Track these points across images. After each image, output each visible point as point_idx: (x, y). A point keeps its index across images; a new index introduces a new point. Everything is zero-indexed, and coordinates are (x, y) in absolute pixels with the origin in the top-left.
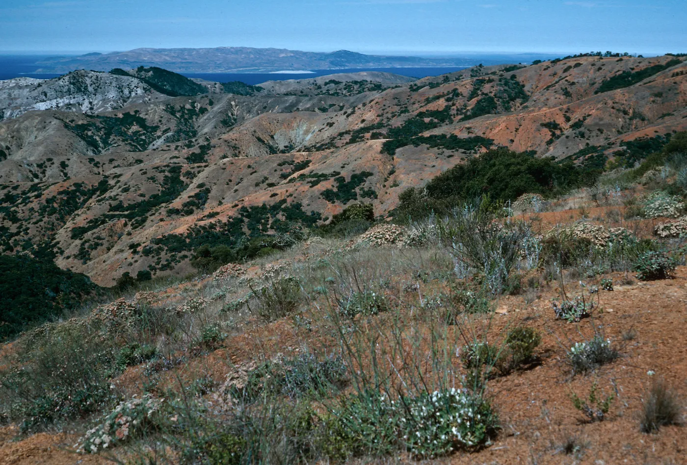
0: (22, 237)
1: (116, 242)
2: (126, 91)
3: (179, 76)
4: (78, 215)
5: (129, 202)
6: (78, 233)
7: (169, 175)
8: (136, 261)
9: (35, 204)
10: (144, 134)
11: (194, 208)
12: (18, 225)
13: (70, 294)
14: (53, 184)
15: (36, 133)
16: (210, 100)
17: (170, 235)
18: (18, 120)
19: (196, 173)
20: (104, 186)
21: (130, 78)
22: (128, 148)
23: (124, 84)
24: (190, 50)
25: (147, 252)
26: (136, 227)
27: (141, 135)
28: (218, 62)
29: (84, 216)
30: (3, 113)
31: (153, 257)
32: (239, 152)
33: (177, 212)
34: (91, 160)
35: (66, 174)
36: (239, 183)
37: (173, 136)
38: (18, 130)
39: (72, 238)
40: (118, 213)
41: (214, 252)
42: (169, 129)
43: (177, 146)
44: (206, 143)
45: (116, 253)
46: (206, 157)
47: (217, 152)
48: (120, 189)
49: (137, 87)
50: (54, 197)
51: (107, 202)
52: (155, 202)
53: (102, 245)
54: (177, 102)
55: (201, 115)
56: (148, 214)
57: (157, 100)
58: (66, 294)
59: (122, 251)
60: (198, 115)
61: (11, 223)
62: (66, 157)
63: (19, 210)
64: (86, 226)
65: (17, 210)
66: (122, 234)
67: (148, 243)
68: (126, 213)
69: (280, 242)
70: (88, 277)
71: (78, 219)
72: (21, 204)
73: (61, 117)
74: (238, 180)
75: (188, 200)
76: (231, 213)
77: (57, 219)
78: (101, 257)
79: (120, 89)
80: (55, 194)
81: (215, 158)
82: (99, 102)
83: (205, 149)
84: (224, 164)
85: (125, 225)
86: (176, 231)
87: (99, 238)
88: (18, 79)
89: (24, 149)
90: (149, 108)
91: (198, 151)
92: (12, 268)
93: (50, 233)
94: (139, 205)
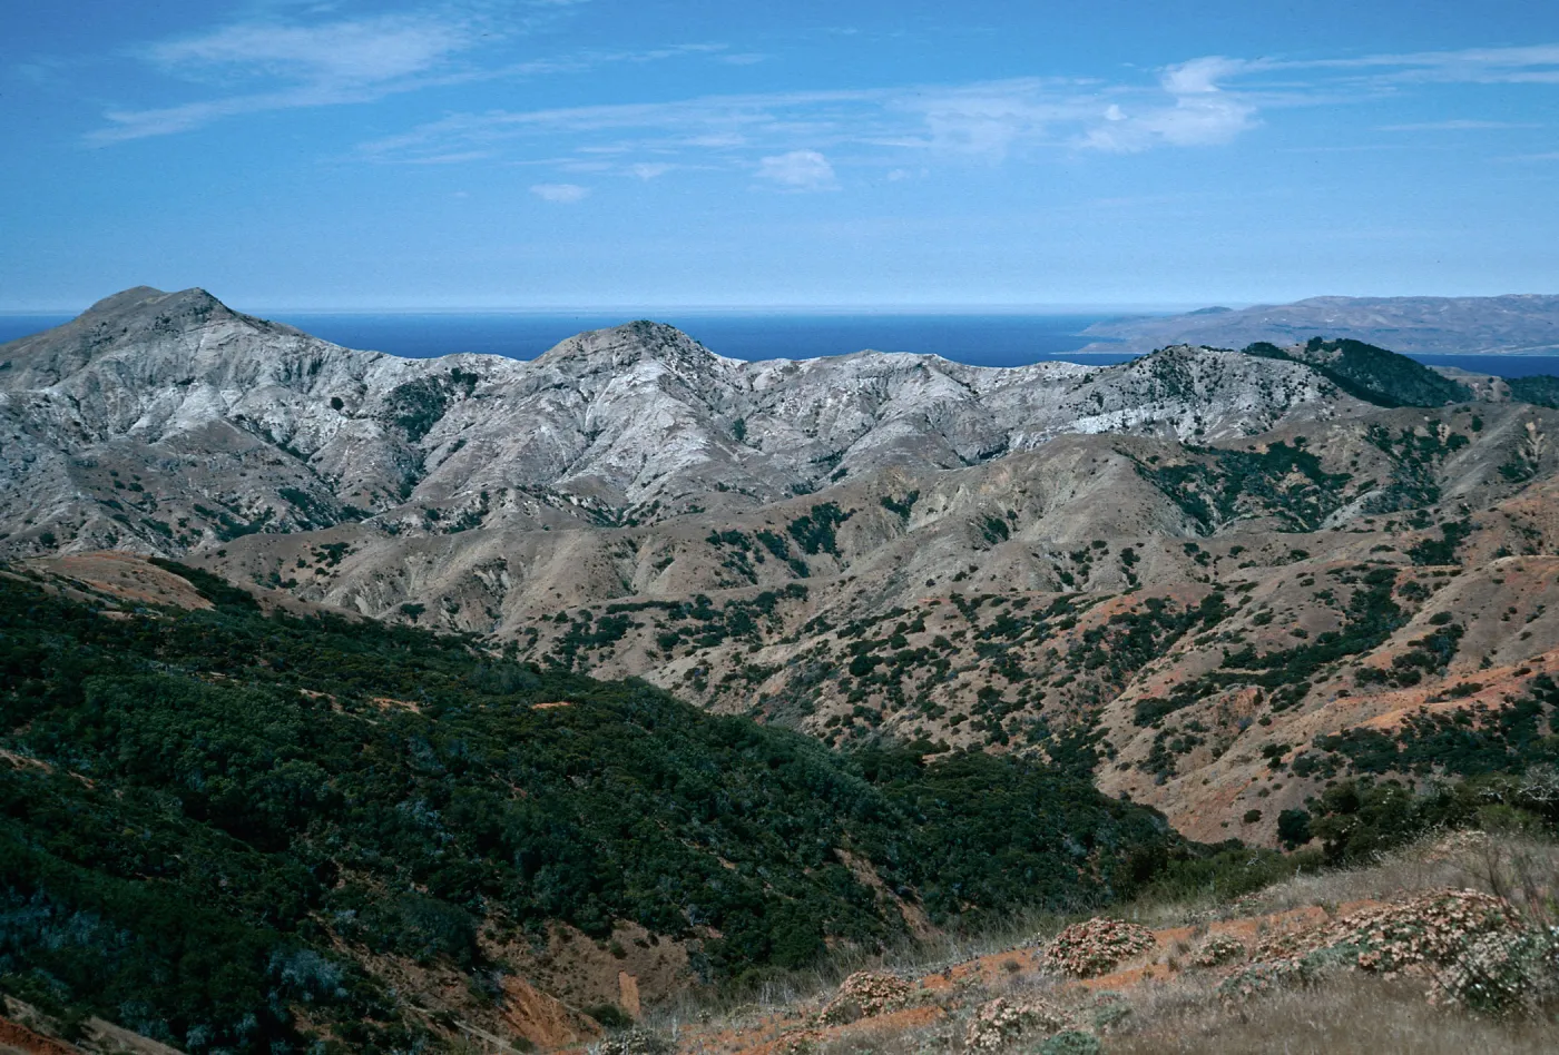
0: (1028, 714)
1: (1235, 739)
2: (1279, 394)
3: (1405, 362)
4: (1153, 672)
5: (1270, 648)
6: (1149, 712)
7: (1366, 590)
8: (1278, 787)
9: (1060, 643)
10: (1315, 492)
11: (1422, 671)
12: (1020, 686)
13: (1118, 853)
14: (1101, 599)
15: (1076, 482)
16: (1475, 417)
17: (1357, 729)
18: (1038, 456)
19: (1431, 587)
20: (1213, 610)
21: (1289, 364)
22: (1276, 522)
23: (1275, 377)
24: (1434, 303)
25: (1304, 767)
26: (1283, 707)
27: (1307, 495)
28: (1503, 330)
29: (1165, 675)
30: (1008, 438)
31: (1317, 779)
32: (1540, 544)
33: (1379, 677)
34: (1191, 548)
35: (1132, 579)
36: (1535, 617)
37: (1383, 498)
38: (1036, 478)
39: (1136, 724)
40: (1243, 671)
41: (1367, 802)
42: (1374, 481)
43: (1391, 523)
44: (1459, 519)
45: (1232, 763)
46: (1458, 552)
47: (1486, 542)
48: (1251, 617)
49: (1305, 386)
50: (1104, 628)
51: (1219, 646)
52: (1328, 650)
53: (1202, 743)
54: (1395, 421)
55: (1451, 453)
56: (1311, 679)
57: (1350, 415)
58: (1109, 852)
59: (1247, 760)
60: (1443, 452)
61: (1005, 681)
62: (1136, 540)
63: (1026, 653)
64: (1169, 698)
65: (1022, 653)
66: (1249, 722)
67: (1308, 745)
68: (1261, 672)
69: (1537, 792)
70: (1161, 816)
71: (1151, 679)
72: (1030, 639)
73: (1130, 450)
74: (1534, 611)
75: (1409, 651)
76: (1510, 689)
77: (1107, 679)
78: (1198, 772)
79: (1265, 388)
80: (1105, 621)
81: (1479, 555)
82: (1216, 417)
83: (1455, 532)
84: (1500, 570)
85: (1258, 700)
86: (1372, 722)
87: (1196, 727)
88: (1043, 365)
89: (1047, 518)
90: (1329, 433)
91: (1436, 535)
92: (994, 782)
93: (1090, 708)
94: (1291, 655)
